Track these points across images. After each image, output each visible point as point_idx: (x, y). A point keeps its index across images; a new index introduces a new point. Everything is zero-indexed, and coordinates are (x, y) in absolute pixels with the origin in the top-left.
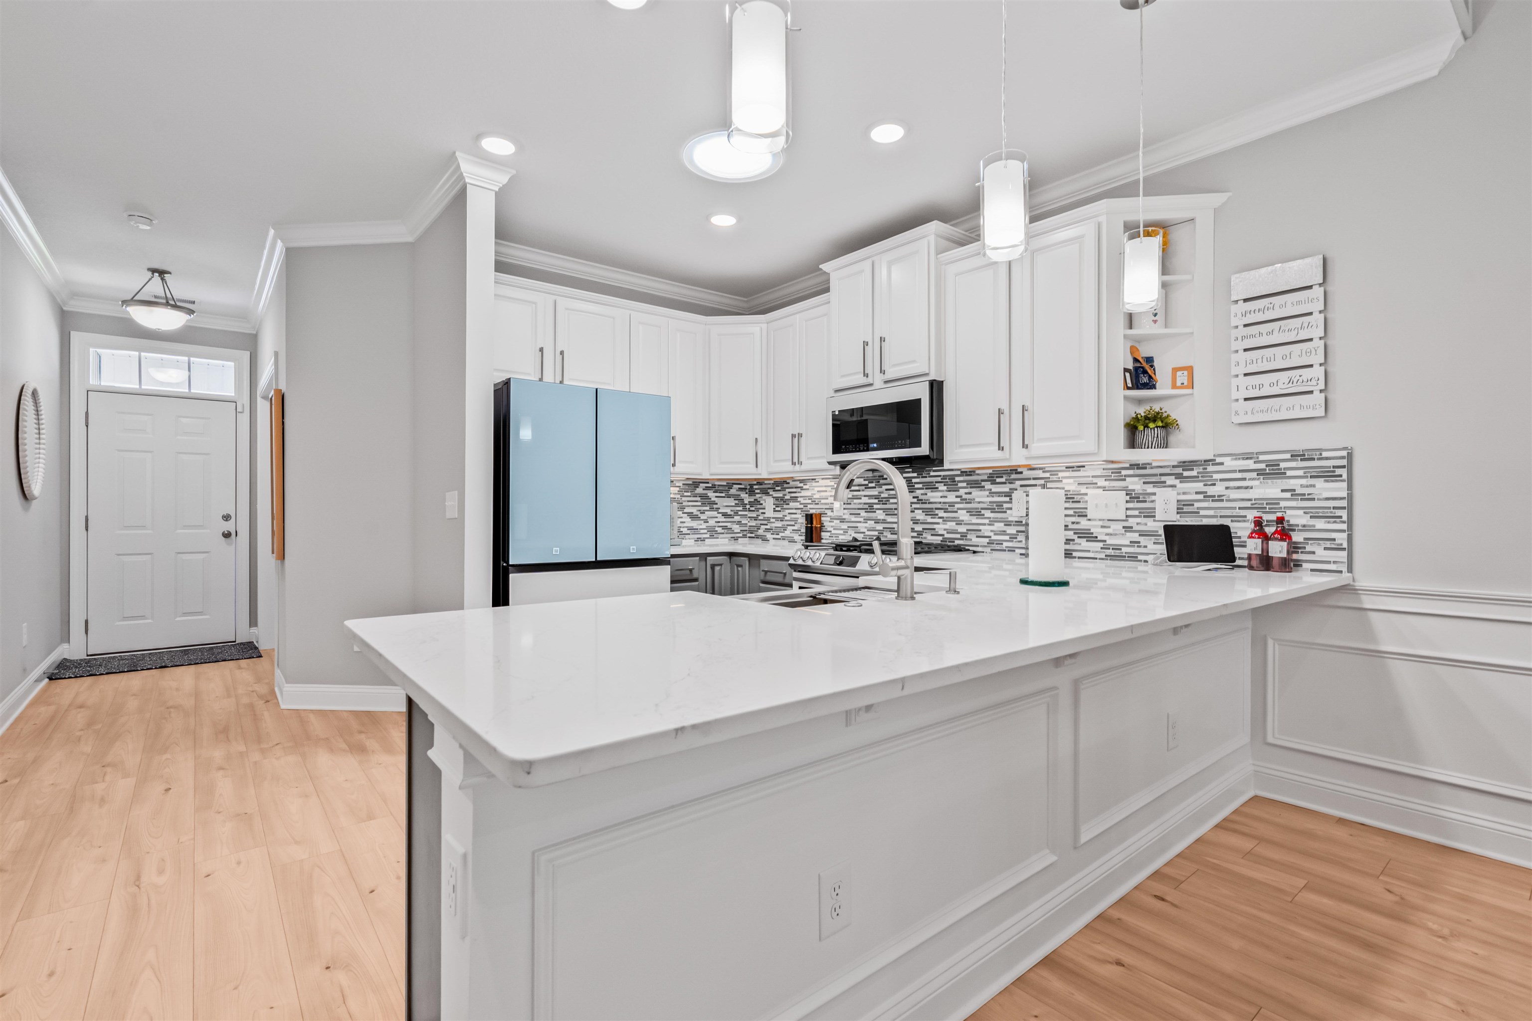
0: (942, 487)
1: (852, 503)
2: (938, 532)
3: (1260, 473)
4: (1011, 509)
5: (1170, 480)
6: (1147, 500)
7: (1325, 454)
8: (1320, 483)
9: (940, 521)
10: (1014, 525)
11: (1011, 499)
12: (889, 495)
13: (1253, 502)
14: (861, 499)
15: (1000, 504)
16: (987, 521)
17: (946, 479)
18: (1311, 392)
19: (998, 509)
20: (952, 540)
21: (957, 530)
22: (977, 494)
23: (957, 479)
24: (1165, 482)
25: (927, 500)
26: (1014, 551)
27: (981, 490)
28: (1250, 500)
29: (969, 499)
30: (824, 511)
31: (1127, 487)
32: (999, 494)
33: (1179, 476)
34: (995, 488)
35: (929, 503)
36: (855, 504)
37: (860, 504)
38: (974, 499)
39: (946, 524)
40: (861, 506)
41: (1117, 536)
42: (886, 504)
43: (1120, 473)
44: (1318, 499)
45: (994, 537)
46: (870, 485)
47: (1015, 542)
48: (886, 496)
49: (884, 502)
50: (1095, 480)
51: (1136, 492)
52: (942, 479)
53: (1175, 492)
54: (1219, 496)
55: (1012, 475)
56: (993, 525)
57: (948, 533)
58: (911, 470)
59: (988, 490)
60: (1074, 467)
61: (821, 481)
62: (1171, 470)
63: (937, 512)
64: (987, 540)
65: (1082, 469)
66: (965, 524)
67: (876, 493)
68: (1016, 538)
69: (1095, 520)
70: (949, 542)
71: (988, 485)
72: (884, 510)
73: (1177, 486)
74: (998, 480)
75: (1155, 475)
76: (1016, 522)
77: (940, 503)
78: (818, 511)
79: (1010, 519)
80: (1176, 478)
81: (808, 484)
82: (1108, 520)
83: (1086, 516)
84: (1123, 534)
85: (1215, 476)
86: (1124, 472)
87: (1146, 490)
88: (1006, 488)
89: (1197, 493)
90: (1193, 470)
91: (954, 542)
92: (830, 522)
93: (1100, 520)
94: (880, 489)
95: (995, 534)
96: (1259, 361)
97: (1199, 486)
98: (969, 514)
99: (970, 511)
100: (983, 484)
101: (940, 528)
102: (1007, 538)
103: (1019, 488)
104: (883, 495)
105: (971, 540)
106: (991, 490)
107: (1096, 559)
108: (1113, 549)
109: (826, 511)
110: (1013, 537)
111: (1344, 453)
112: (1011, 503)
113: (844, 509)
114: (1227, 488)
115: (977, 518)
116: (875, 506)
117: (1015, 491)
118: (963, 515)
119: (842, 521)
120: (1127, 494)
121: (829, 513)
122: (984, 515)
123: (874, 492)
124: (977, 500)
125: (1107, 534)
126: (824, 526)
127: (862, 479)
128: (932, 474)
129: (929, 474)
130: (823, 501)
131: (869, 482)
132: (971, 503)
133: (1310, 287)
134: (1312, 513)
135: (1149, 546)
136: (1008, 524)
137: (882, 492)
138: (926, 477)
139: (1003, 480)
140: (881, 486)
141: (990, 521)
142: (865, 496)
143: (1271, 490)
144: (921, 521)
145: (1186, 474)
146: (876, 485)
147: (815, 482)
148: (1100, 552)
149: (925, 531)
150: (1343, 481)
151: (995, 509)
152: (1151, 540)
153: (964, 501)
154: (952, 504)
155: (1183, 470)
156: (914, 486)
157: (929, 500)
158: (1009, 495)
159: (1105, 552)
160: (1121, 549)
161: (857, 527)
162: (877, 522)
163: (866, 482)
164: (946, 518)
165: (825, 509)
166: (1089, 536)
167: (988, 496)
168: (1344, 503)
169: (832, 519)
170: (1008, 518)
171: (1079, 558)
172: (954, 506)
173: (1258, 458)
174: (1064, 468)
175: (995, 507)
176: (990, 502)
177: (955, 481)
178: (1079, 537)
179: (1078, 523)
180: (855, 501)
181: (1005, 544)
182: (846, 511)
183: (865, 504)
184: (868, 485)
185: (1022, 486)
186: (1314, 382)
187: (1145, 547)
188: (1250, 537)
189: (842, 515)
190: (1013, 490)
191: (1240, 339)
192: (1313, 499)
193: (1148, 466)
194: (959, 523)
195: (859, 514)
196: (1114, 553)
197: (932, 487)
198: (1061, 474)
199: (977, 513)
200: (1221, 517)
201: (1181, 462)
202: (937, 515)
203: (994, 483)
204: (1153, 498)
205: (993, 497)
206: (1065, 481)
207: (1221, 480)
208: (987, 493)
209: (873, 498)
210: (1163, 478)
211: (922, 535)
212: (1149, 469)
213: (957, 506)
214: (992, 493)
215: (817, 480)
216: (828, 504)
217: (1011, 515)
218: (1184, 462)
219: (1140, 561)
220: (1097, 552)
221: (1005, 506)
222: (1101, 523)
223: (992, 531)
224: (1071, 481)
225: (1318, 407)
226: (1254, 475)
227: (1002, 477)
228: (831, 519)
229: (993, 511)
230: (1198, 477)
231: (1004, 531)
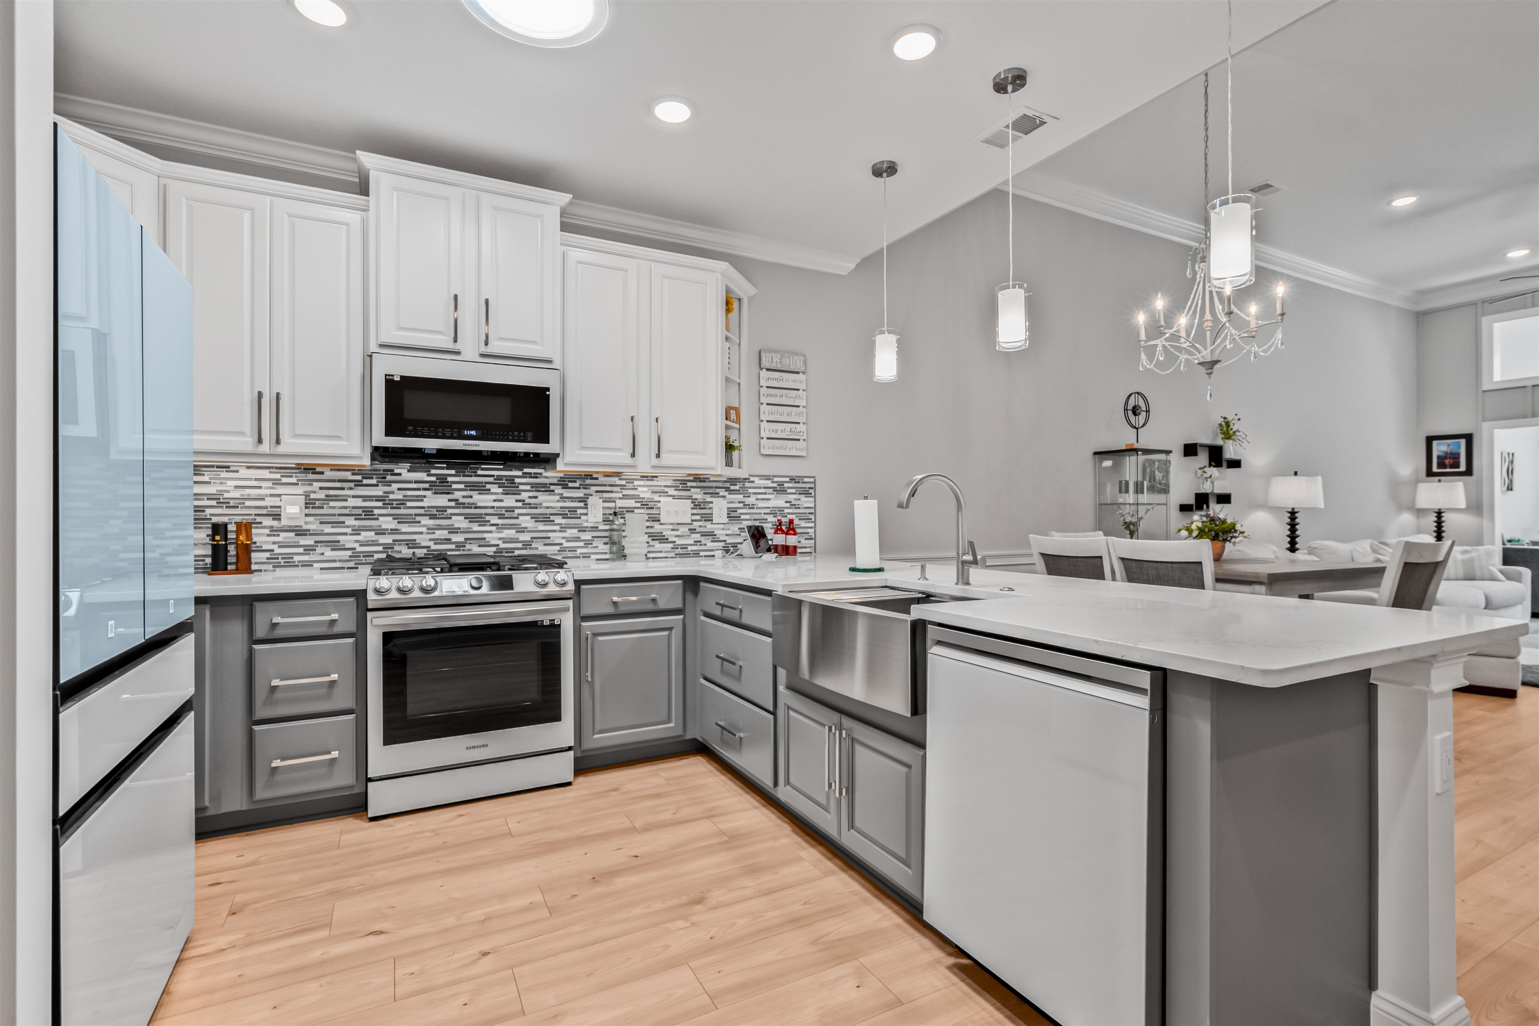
0: (495, 489)
1: (325, 506)
2: (489, 542)
3: (775, 489)
4: (586, 514)
5: (722, 492)
6: (707, 507)
7: (805, 480)
8: (803, 497)
9: (493, 528)
10: (589, 531)
11: (587, 505)
12: (404, 496)
13: (771, 509)
14: (346, 500)
15: (573, 510)
16: (557, 528)
17: (502, 480)
18: (799, 440)
19: (570, 514)
20: (512, 550)
21: (518, 539)
22: (543, 498)
23: (517, 480)
24: (718, 493)
25: (473, 504)
26: (590, 557)
27: (550, 494)
28: (769, 508)
29: (534, 504)
30: (255, 519)
31: (692, 496)
32: (572, 499)
33: (727, 489)
34: (567, 493)
35: (475, 508)
36: (333, 508)
37: (345, 508)
38: (541, 504)
39: (502, 532)
40: (347, 511)
41: (684, 537)
42: (400, 508)
43: (686, 484)
44: (802, 508)
45: (566, 544)
46: (365, 482)
47: (591, 548)
48: (401, 497)
49: (395, 505)
50: (666, 489)
51: (698, 500)
52: (495, 479)
53: (726, 502)
54: (752, 505)
55: (587, 480)
56: (565, 531)
57: (504, 542)
58: (445, 465)
59: (559, 494)
60: (648, 477)
61: (244, 473)
62: (723, 484)
63: (488, 518)
64: (558, 548)
65: (655, 479)
66: (528, 532)
67: (380, 493)
68: (592, 544)
69: (666, 524)
70: (506, 552)
71: (558, 490)
72: (395, 517)
73: (727, 497)
74: (570, 485)
75: (712, 487)
76: (591, 527)
77: (493, 507)
78: (238, 519)
79: (585, 525)
80: (726, 491)
81: (206, 473)
82: (678, 524)
83: (659, 521)
84: (689, 535)
85: (750, 491)
86: (689, 484)
87: (705, 499)
88: (580, 494)
89: (739, 502)
90: (736, 485)
91: (513, 552)
92: (269, 535)
93: (670, 524)
94: (387, 489)
95: (567, 541)
96: (776, 414)
97: (740, 497)
98: (534, 520)
99: (536, 518)
100: (552, 487)
101: (493, 537)
102: (582, 544)
103: (594, 494)
104: (391, 497)
105: (537, 549)
106: (562, 494)
107: (668, 558)
108: (681, 548)
109: (258, 519)
110: (588, 543)
111: (812, 480)
112: (587, 508)
113: (306, 515)
114: (757, 499)
115: (544, 524)
116: (376, 512)
117: (590, 497)
118: (526, 522)
119: (300, 532)
120: (692, 502)
121: (268, 522)
122: (553, 521)
123: (379, 491)
124: (545, 505)
125: (676, 536)
126: (255, 543)
127: (349, 473)
128: (480, 472)
129: (476, 472)
130: (248, 503)
131: (363, 478)
132: (537, 508)
133: (798, 373)
134: (799, 516)
135: (708, 544)
136: (582, 530)
137: (393, 493)
138: (471, 476)
139: (577, 485)
140: (389, 484)
141: (561, 528)
142: (354, 497)
143: (779, 502)
144: (462, 530)
145: (732, 488)
146: (378, 482)
147: (226, 471)
148: (671, 552)
149: (468, 542)
150: (812, 497)
151: (567, 514)
152: (709, 539)
153: (526, 505)
154: (511, 509)
155: (731, 485)
156: (451, 486)
157: (476, 504)
158: (584, 500)
159: (674, 552)
160: (687, 548)
161: (339, 542)
162: (380, 532)
163: (359, 478)
164: (502, 525)
165: (256, 515)
166: (662, 539)
167: (558, 501)
168: (813, 511)
169: (274, 532)
170: (582, 524)
171: (653, 558)
172: (514, 511)
173: (773, 479)
174: (639, 477)
175: (567, 512)
176: (561, 508)
177: (515, 483)
178: (653, 540)
179: (652, 527)
180: (332, 504)
181: (579, 551)
182: (311, 519)
183: (353, 508)
184: (361, 481)
185: (597, 492)
186: (801, 434)
187: (705, 545)
188: (776, 533)
189: (302, 524)
190: (587, 496)
191: (765, 395)
192: (799, 508)
193: (707, 480)
194: (521, 530)
195: (344, 522)
196: (682, 551)
197: (481, 488)
198: (636, 483)
199: (546, 519)
200: (754, 520)
201: (728, 479)
202: (489, 521)
203: (565, 487)
204: (711, 505)
205: (565, 502)
206: (640, 489)
207: (754, 493)
208: (558, 498)
209: (372, 500)
210: (718, 491)
211: (465, 546)
212: (708, 482)
213: (517, 511)
214: (563, 498)
215: (232, 469)
216: (266, 507)
217: (587, 521)
218: (731, 479)
219: (702, 556)
220: (668, 552)
221: (579, 511)
222: (671, 527)
223: (563, 538)
224: (646, 489)
225: (803, 450)
226: (771, 491)
227: (576, 482)
228: (271, 531)
229: (565, 516)
230: (740, 490)
231: (578, 538)
